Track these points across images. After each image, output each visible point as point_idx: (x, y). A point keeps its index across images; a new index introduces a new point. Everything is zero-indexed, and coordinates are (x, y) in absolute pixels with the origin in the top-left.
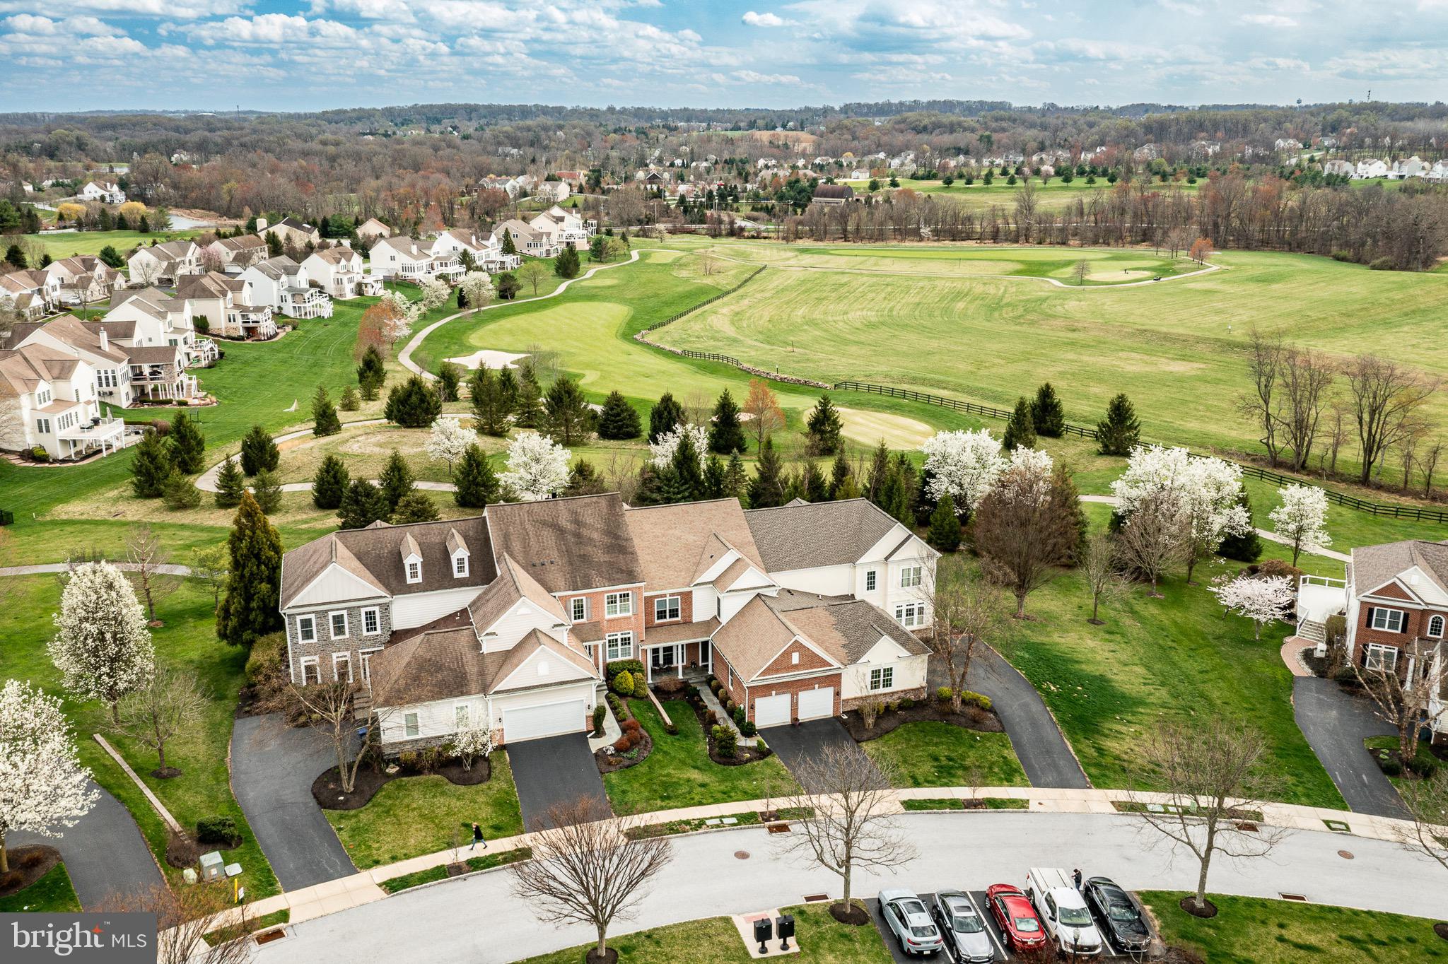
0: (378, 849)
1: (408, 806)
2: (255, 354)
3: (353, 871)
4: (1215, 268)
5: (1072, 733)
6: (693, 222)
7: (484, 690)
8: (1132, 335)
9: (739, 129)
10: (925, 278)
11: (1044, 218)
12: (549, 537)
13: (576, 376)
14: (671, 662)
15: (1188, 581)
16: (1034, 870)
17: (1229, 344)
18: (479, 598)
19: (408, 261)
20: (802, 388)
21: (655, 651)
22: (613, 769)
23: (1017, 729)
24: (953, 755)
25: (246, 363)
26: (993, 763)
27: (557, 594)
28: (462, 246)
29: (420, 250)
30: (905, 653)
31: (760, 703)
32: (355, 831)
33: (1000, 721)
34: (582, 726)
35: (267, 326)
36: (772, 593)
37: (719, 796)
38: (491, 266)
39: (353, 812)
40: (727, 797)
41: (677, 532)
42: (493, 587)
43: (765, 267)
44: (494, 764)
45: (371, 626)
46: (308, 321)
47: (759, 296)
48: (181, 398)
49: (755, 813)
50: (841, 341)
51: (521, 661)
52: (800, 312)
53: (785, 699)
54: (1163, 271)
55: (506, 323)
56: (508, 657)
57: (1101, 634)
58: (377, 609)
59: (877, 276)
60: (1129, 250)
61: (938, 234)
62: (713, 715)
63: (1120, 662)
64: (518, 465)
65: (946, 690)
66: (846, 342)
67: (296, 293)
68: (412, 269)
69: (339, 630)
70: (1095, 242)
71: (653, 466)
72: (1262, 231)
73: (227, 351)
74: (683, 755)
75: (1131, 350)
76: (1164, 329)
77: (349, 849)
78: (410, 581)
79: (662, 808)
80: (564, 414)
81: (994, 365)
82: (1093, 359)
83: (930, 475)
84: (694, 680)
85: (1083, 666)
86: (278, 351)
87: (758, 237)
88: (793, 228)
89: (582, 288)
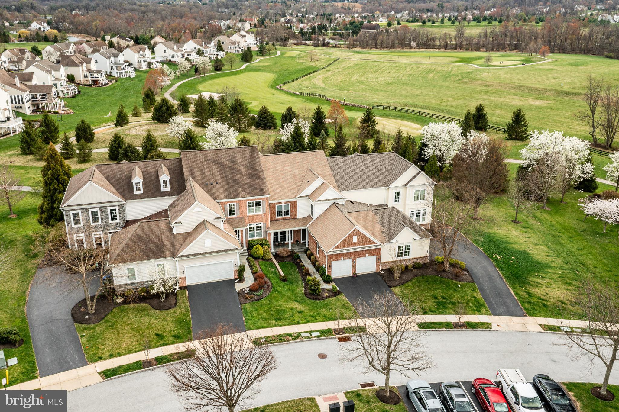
0: (103, 349)
1: (125, 323)
2: (96, 92)
3: (85, 364)
4: (550, 60)
5: (512, 284)
6: (306, 40)
7: (174, 255)
8: (513, 88)
9: (328, 2)
10: (414, 64)
11: (469, 38)
12: (216, 169)
13: (248, 103)
14: (285, 240)
15: (561, 202)
16: (502, 370)
17: (562, 92)
18: (174, 203)
19: (172, 53)
20: (357, 108)
21: (276, 234)
22: (248, 301)
23: (481, 280)
24: (446, 295)
25: (91, 96)
26: (469, 301)
27: (219, 201)
28: (197, 47)
29: (178, 48)
30: (417, 237)
31: (334, 264)
32: (92, 338)
33: (471, 276)
34: (232, 276)
35: (103, 80)
36: (342, 202)
37: (310, 318)
38: (212, 56)
39: (92, 326)
40: (314, 319)
41: (289, 168)
42: (182, 196)
43: (339, 59)
44: (179, 297)
45: (114, 217)
46: (124, 79)
47: (336, 71)
48: (56, 110)
49: (331, 329)
50: (374, 90)
51: (195, 239)
52: (355, 78)
53: (349, 262)
54: (525, 62)
55: (216, 81)
56: (188, 236)
57: (520, 228)
58: (117, 208)
59: (391, 63)
60: (508, 53)
61: (419, 46)
62: (308, 271)
63: (532, 243)
64: (211, 138)
65: (440, 258)
66: (378, 91)
67: (118, 65)
68: (174, 57)
69: (95, 219)
70: (493, 50)
71: (281, 139)
72: (571, 45)
73: (82, 91)
74: (289, 294)
75: (514, 95)
76: (530, 85)
77: (85, 349)
78: (136, 192)
79: (276, 326)
80: (238, 116)
81: (448, 101)
82: (496, 99)
83: (424, 145)
84: (297, 250)
85: (514, 246)
86: (107, 91)
87: (336, 47)
88: (352, 43)
89: (253, 66)
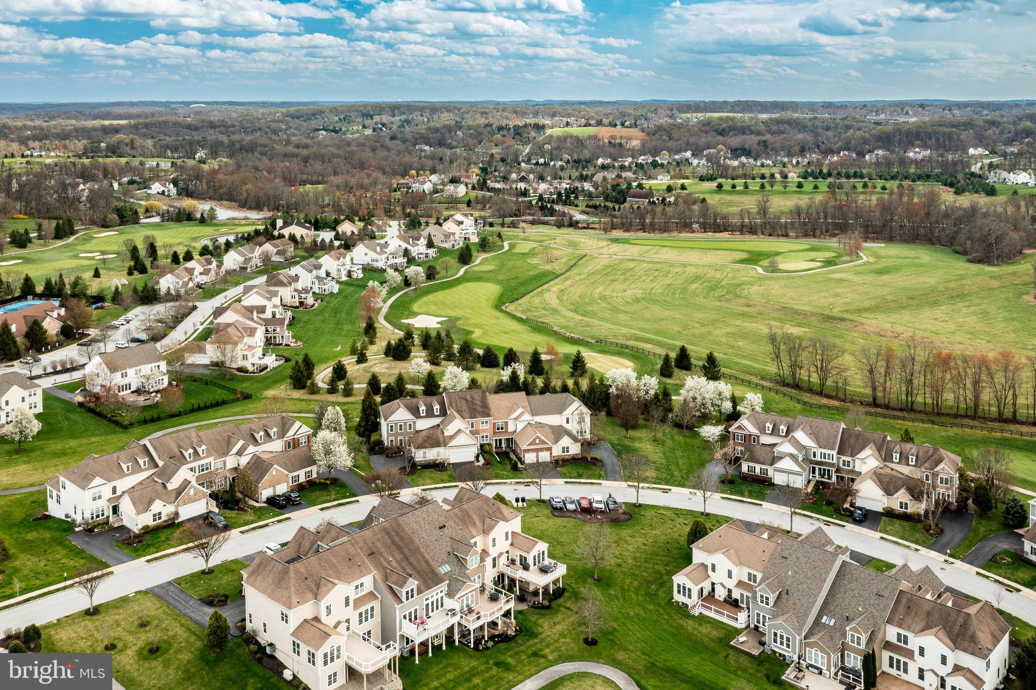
4: (864, 260)
6: (546, 215)
7: (445, 446)
8: (779, 310)
9: (590, 125)
10: (682, 264)
12: (463, 402)
13: (471, 332)
14: (501, 444)
17: (828, 317)
18: (442, 421)
19: (375, 256)
20: (580, 342)
21: (496, 440)
22: (482, 469)
23: (607, 466)
25: (306, 322)
26: (595, 474)
27: (466, 420)
28: (404, 245)
30: (573, 442)
31: (526, 455)
32: (413, 479)
33: (602, 464)
34: (472, 459)
35: (310, 300)
36: (533, 422)
37: (511, 478)
38: (421, 257)
39: (411, 476)
41: (504, 402)
42: (447, 417)
43: (585, 256)
45: (410, 428)
46: (327, 296)
47: (577, 278)
49: (521, 482)
50: (616, 311)
51: (456, 438)
52: (598, 290)
53: (535, 454)
55: (432, 297)
56: (452, 437)
58: (412, 423)
59: (652, 262)
61: (705, 228)
62: (513, 459)
64: (447, 378)
65: (586, 455)
66: (618, 311)
68: (377, 261)
69: (401, 429)
71: (501, 380)
73: (295, 316)
74: (502, 468)
76: (796, 307)
77: (411, 483)
78: (421, 415)
79: (495, 479)
80: (466, 356)
82: (749, 325)
84: (508, 450)
85: (641, 453)
86: (314, 314)
87: (587, 228)
88: (611, 221)
89: (474, 272)
